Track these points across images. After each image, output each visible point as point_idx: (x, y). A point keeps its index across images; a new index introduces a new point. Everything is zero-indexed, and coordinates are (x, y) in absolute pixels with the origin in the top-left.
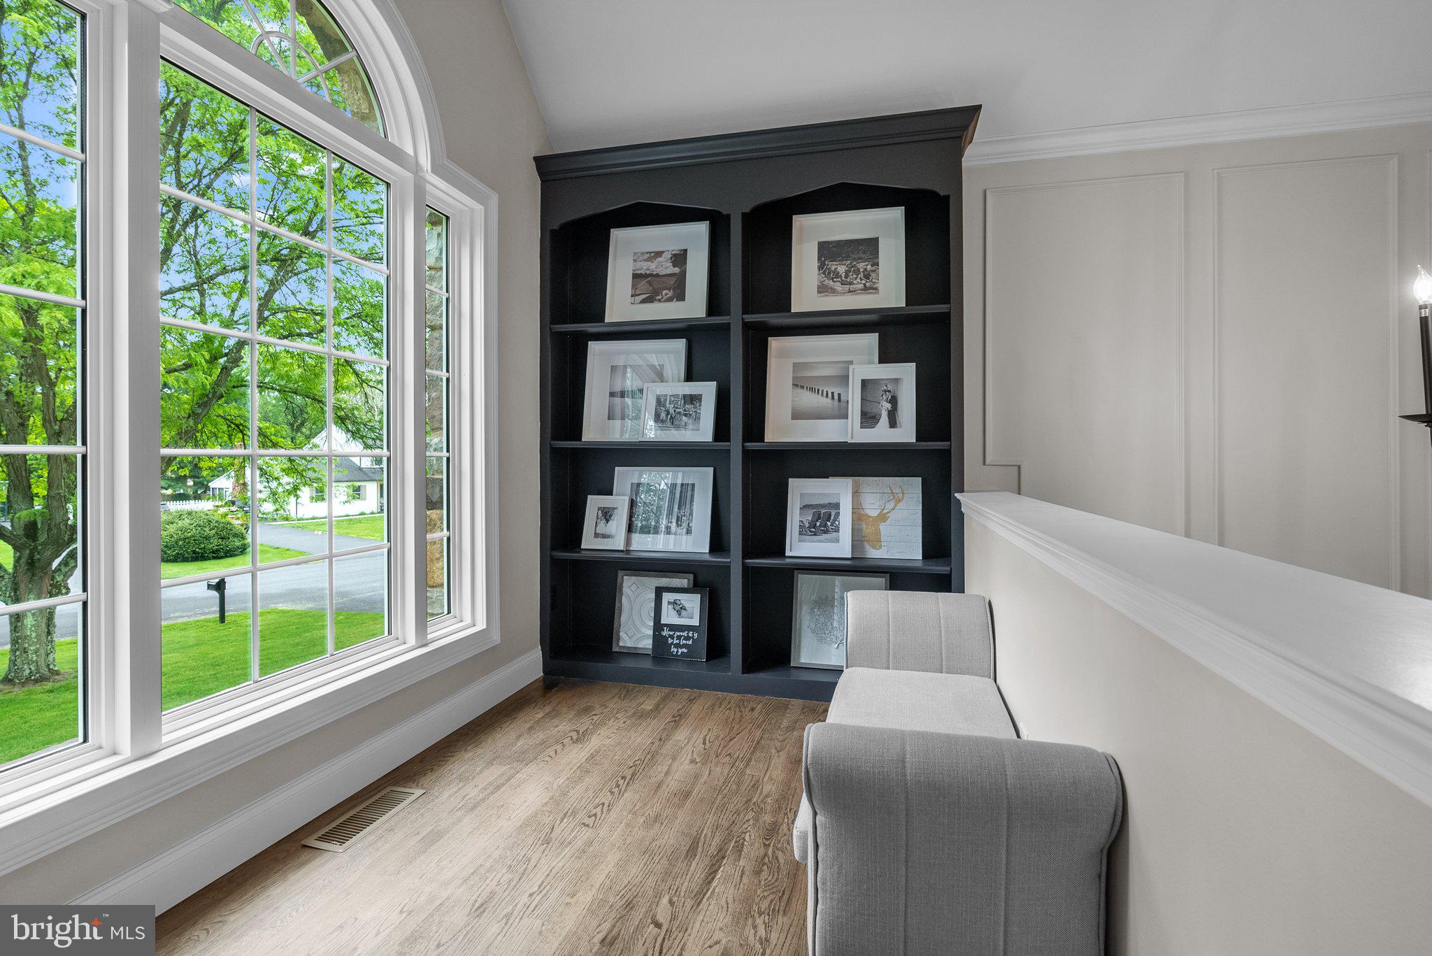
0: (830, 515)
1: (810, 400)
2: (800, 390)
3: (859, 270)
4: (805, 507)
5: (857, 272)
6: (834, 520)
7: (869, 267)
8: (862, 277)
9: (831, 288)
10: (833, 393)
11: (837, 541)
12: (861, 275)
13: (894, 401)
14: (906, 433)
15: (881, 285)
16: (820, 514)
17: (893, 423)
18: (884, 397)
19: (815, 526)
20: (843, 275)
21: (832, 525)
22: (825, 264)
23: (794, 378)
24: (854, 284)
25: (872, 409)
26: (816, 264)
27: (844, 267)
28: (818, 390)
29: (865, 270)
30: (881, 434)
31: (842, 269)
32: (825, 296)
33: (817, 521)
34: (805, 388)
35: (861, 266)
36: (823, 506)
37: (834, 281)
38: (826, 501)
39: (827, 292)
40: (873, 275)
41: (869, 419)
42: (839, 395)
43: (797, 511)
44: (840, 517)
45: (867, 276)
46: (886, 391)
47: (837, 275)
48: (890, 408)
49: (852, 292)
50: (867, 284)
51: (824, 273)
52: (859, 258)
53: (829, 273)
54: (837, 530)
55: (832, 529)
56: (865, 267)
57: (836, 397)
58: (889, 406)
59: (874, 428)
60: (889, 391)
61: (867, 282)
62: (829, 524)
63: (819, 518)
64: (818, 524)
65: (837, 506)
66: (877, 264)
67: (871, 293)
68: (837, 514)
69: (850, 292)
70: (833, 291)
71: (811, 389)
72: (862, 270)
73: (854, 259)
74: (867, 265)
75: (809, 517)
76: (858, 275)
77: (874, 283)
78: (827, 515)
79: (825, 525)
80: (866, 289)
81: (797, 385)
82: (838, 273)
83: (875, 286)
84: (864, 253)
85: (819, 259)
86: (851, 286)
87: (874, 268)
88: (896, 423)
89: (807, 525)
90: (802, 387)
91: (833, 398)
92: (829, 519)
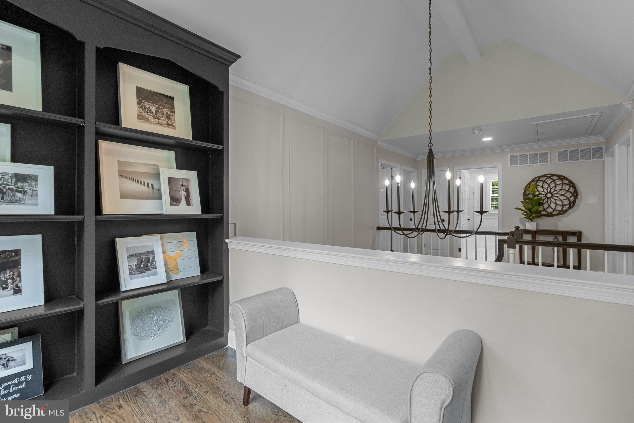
0: (149, 259)
1: (132, 186)
2: (125, 180)
3: (163, 112)
4: (131, 256)
5: (162, 113)
6: (152, 262)
7: (169, 113)
8: (166, 117)
9: (147, 118)
10: (148, 183)
11: (156, 274)
12: (165, 116)
13: (187, 191)
14: (195, 209)
15: (176, 124)
16: (142, 259)
17: (188, 204)
18: (182, 188)
19: (140, 268)
20: (154, 112)
21: (151, 265)
22: (142, 102)
23: (120, 171)
24: (161, 120)
25: (176, 195)
26: (135, 100)
27: (154, 108)
28: (138, 180)
29: (167, 113)
30: (182, 209)
31: (153, 109)
32: (142, 122)
33: (141, 264)
34: (128, 178)
35: (165, 110)
36: (144, 254)
37: (148, 114)
38: (145, 250)
39: (144, 120)
40: (172, 118)
41: (175, 201)
42: (152, 185)
43: (126, 260)
44: (156, 259)
45: (168, 117)
46: (182, 185)
47: (150, 112)
48: (186, 195)
49: (160, 124)
50: (169, 122)
51: (141, 107)
52: (163, 106)
53: (145, 108)
54: (155, 267)
55: (152, 267)
56: (167, 112)
57: (150, 186)
58: (185, 194)
59: (178, 206)
60: (184, 185)
61: (168, 121)
62: (149, 264)
63: (142, 262)
64: (142, 266)
65: (152, 253)
66: (174, 112)
67: (171, 128)
68: (154, 258)
69: (158, 124)
70: (148, 121)
71: (133, 180)
72: (165, 113)
73: (161, 105)
74: (168, 111)
75: (135, 262)
76: (163, 115)
77: (173, 123)
78: (147, 259)
79: (147, 266)
80: (168, 124)
81: (122, 176)
82: (151, 110)
83: (173, 125)
84: (166, 103)
85: (138, 97)
86: (159, 121)
87: (172, 114)
88: (190, 203)
89: (134, 268)
90: (126, 178)
91: (148, 186)
92: (148, 262)
